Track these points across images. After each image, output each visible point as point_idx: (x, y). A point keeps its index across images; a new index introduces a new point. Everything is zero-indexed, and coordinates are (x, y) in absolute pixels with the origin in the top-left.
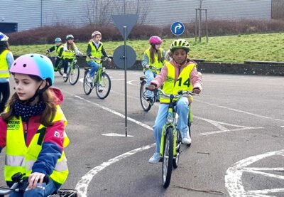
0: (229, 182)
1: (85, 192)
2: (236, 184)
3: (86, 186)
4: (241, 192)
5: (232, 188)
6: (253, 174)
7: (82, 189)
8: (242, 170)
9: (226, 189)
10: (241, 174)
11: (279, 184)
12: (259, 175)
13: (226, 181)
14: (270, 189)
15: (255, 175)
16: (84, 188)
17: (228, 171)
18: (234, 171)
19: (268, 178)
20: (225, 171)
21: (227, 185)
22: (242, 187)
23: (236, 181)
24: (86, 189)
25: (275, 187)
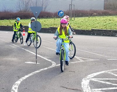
0: (83, 85)
1: (17, 89)
2: (86, 86)
3: (17, 87)
4: (89, 90)
5: (85, 88)
6: (94, 81)
7: (15, 88)
8: (89, 80)
9: (82, 88)
10: (89, 81)
11: (106, 86)
12: (97, 82)
13: (82, 84)
14: (102, 88)
15: (95, 82)
17: (83, 80)
18: (86, 80)
19: (101, 83)
20: (81, 80)
21: (82, 86)
22: (89, 87)
23: (87, 84)
24: (17, 88)
25: (104, 87)
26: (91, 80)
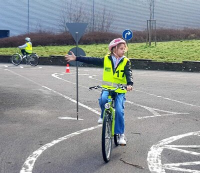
0: (151, 157)
1: (33, 164)
2: (155, 159)
3: (34, 159)
4: (158, 165)
5: (152, 161)
6: (171, 150)
7: (31, 162)
8: (163, 147)
9: (146, 162)
10: (162, 150)
11: (190, 158)
12: (176, 151)
13: (149, 155)
14: (182, 162)
15: (173, 151)
16: (33, 161)
17: (152, 148)
18: (157, 148)
19: (183, 154)
20: (149, 148)
21: (148, 159)
22: (160, 161)
23: (156, 156)
25: (186, 161)
26: (166, 149)
